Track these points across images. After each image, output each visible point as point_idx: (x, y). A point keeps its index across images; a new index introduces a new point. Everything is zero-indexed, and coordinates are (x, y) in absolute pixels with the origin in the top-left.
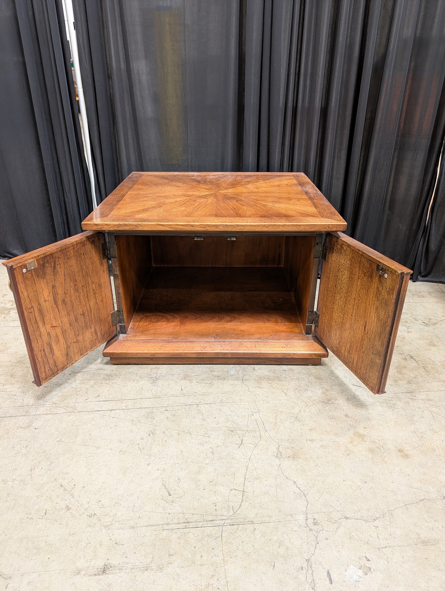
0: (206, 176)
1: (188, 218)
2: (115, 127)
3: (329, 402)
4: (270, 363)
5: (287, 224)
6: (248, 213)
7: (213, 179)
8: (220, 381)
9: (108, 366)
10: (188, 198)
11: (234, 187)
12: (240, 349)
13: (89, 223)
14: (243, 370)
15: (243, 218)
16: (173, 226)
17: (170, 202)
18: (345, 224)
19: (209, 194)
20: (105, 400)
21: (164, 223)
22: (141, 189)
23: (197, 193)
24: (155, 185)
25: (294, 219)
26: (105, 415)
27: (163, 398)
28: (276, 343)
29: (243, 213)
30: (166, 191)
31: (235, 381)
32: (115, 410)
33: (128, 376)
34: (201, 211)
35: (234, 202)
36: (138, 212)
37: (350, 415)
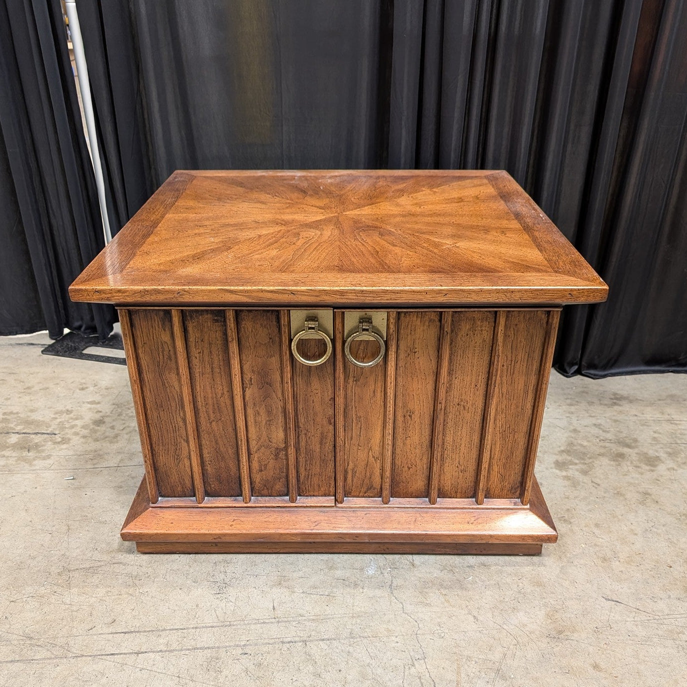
0: (317, 178)
1: (285, 277)
2: (141, 81)
3: (560, 636)
4: (443, 550)
5: (486, 287)
6: (406, 262)
7: (331, 184)
8: (348, 590)
9: (132, 557)
10: (283, 228)
11: (373, 204)
12: (386, 526)
13: (83, 287)
14: (392, 567)
15: (396, 275)
16: (254, 294)
17: (248, 237)
18: (604, 289)
19: (325, 220)
20: (127, 630)
21: (236, 288)
22: (192, 208)
23: (300, 217)
24: (219, 199)
25: (499, 278)
26: (126, 664)
27: (239, 627)
28: (455, 515)
29: (394, 262)
30: (239, 212)
31: (377, 591)
32: (146, 652)
33: (171, 577)
34: (311, 259)
35: (374, 238)
36: (184, 261)
37: (602, 665)
